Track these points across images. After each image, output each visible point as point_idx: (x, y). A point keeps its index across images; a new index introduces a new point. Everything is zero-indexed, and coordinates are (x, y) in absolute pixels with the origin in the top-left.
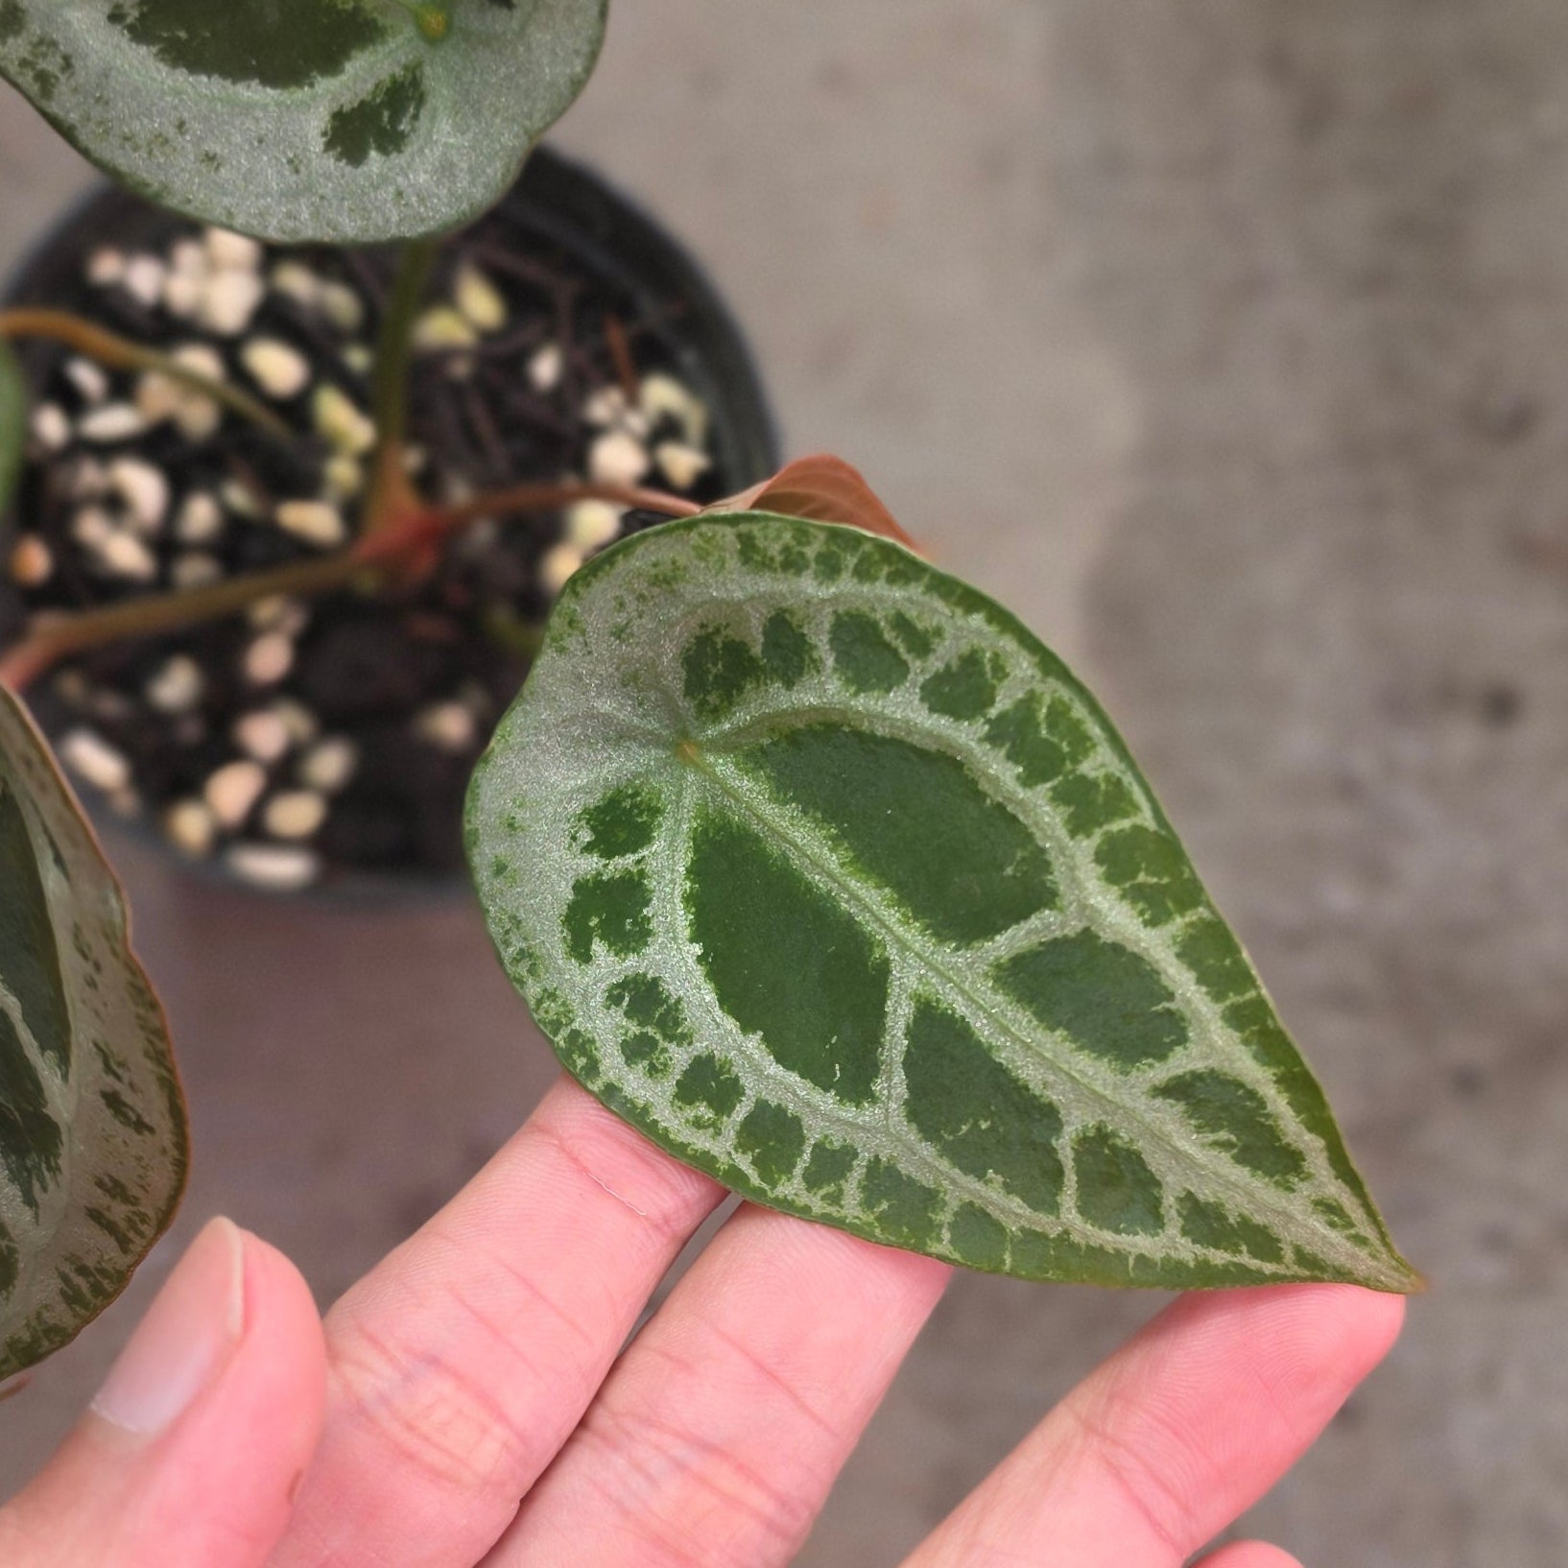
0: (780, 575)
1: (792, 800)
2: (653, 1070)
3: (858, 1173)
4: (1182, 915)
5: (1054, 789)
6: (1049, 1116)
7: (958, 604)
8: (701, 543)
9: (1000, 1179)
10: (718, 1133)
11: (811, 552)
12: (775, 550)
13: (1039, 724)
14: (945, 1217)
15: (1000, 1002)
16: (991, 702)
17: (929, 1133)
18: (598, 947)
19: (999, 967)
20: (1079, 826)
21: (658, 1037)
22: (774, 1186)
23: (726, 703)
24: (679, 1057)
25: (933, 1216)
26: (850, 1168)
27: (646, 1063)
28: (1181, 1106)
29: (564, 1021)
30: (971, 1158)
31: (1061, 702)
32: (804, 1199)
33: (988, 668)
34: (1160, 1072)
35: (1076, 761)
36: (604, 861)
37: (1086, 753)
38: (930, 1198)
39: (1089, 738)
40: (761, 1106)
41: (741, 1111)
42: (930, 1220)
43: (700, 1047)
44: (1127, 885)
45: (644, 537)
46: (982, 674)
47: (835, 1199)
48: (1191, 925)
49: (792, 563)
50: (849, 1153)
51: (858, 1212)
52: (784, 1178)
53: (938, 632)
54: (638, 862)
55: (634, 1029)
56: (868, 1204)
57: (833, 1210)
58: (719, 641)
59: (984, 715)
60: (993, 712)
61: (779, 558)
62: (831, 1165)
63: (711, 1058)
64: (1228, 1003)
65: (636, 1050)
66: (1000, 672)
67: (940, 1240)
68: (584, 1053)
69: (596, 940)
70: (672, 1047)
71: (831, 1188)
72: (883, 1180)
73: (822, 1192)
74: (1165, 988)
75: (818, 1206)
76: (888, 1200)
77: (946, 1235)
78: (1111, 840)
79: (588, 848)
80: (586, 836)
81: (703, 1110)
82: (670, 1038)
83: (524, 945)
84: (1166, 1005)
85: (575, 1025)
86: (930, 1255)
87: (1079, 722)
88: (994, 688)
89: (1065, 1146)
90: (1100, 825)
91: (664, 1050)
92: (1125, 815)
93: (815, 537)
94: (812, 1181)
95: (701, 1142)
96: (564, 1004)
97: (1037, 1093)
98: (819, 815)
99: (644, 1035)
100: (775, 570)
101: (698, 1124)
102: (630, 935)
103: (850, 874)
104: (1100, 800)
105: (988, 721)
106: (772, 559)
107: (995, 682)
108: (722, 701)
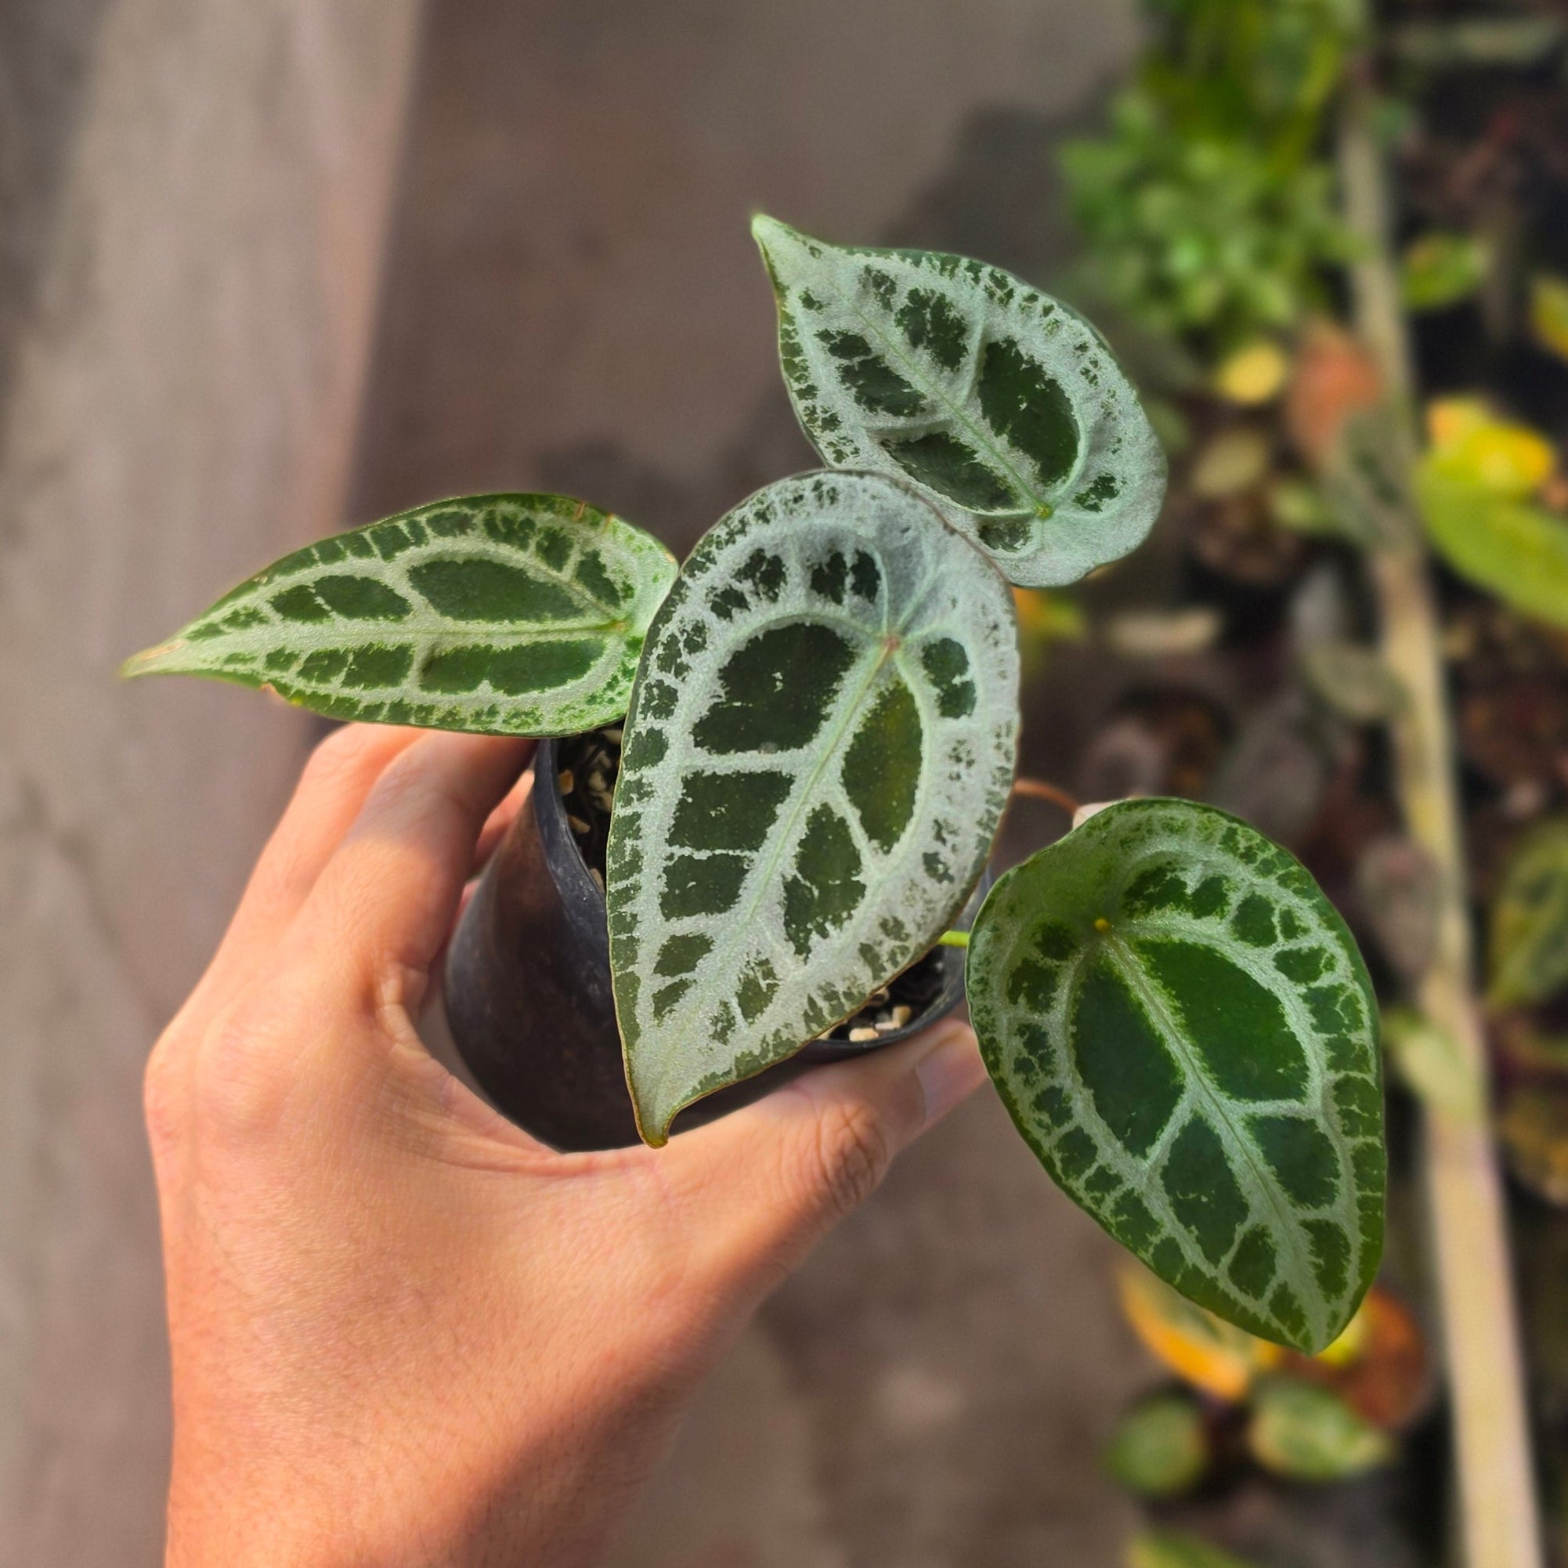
0: (1237, 859)
1: (1160, 977)
2: (1027, 1082)
3: (1117, 1193)
4: (1364, 1137)
5: (1329, 1039)
6: (1241, 1209)
7: (1325, 921)
8: (1206, 822)
9: (1196, 1232)
10: (1049, 1133)
11: (1261, 856)
12: (1242, 845)
13: (1337, 1003)
14: (1155, 1240)
15: (1245, 1136)
16: (1315, 978)
17: (1169, 1189)
18: (1022, 1000)
19: (1253, 1118)
20: (1334, 1065)
21: (1037, 1066)
22: (1067, 1178)
23: (1144, 910)
24: (1045, 1082)
25: (1149, 1237)
26: (1114, 1188)
27: (1024, 1077)
28: (1311, 1236)
29: (990, 1029)
30: (1186, 1213)
31: (1356, 998)
32: (1082, 1194)
33: (1323, 961)
34: (1312, 1214)
35: (1349, 1031)
36: (1042, 956)
37: (1357, 1029)
38: (1153, 1226)
39: (1362, 1023)
40: (1079, 1130)
41: (1068, 1127)
42: (1147, 1238)
43: (1056, 1083)
44: (1344, 1107)
45: (1178, 803)
46: (1318, 964)
47: (1099, 1202)
48: (1367, 1145)
49: (1248, 856)
50: (1117, 1180)
51: (1108, 1214)
52: (1075, 1176)
53: (1306, 931)
54: (1058, 967)
55: (1025, 1054)
56: (1116, 1212)
57: (1094, 1207)
58: (1169, 876)
59: (1306, 984)
60: (1314, 985)
61: (1242, 850)
62: (1105, 1180)
63: (1061, 1090)
64: (1364, 1193)
65: (1022, 1066)
66: (1330, 966)
67: (1146, 1251)
68: (994, 1053)
69: (1022, 995)
70: (1041, 1075)
71: (1098, 1195)
72: (1132, 1204)
73: (1092, 1195)
74: (1337, 1170)
75: (1087, 1199)
76: (1128, 1216)
77: (1151, 1250)
78: (1348, 1080)
79: (1037, 945)
80: (1039, 937)
81: (1045, 1117)
82: (1043, 1069)
83: (985, 975)
84: (1332, 1179)
85: (995, 1036)
86: (1138, 1256)
87: (1361, 1011)
88: (1321, 972)
89: (1241, 1230)
90: (1345, 1069)
91: (1037, 1074)
92: (1361, 1070)
93: (1269, 850)
94: (1090, 1185)
95: (1038, 1133)
96: (993, 1020)
97: (1244, 1194)
98: (1174, 993)
99: (1029, 1061)
100: (1235, 855)
101: (1040, 1124)
102: (1041, 1002)
103: (1179, 1031)
104: (1353, 1056)
105: (1309, 989)
106: (1238, 848)
107: (1323, 970)
108: (1143, 908)
